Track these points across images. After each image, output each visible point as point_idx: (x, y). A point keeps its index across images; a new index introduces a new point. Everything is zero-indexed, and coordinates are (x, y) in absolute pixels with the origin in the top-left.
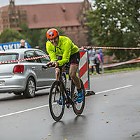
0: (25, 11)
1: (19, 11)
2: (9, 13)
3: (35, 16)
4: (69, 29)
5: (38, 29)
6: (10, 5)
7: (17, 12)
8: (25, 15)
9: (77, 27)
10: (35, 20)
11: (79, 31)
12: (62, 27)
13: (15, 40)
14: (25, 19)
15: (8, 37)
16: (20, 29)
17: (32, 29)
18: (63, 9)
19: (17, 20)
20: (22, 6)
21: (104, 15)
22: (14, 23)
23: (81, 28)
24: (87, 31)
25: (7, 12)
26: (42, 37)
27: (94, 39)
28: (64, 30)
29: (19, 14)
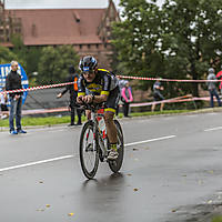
0: (20, 19)
1: (10, 19)
3: (34, 26)
4: (85, 48)
5: (38, 47)
7: (7, 20)
8: (20, 25)
9: (97, 45)
10: (34, 33)
11: (99, 52)
12: (74, 45)
13: (3, 61)
14: (19, 31)
16: (11, 45)
17: (29, 46)
18: (77, 17)
19: (7, 30)
20: (15, 11)
21: (137, 29)
22: (3, 36)
23: (102, 48)
24: (111, 53)
27: (121, 65)
28: (77, 49)
29: (10, 23)
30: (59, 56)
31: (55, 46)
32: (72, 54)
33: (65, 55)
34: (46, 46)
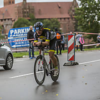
0: (33, 7)
1: (29, 7)
2: (22, 7)
3: (40, 10)
4: (63, 20)
6: (23, 2)
7: (28, 7)
8: (33, 9)
9: (68, 18)
10: (40, 13)
11: (69, 21)
12: (58, 18)
13: (26, 26)
14: (33, 12)
15: (21, 23)
16: (29, 19)
17: (37, 19)
18: (59, 6)
19: (28, 12)
20: (31, 3)
21: (86, 11)
22: (26, 14)
23: (71, 19)
24: (74, 22)
25: (21, 7)
28: (59, 20)
29: (29, 8)
30: (51, 23)
31: (49, 19)
32: (57, 23)
33: (54, 23)
34: (45, 19)
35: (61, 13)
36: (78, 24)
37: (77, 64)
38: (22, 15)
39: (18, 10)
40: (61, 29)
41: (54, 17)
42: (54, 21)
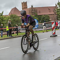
2: (31, 10)
3: (40, 11)
4: (51, 15)
5: (41, 15)
8: (36, 11)
9: (54, 14)
10: (40, 12)
11: (54, 16)
14: (36, 12)
16: (35, 15)
17: (39, 15)
18: (49, 8)
20: (35, 8)
22: (33, 13)
26: (42, 18)
27: (59, 18)
28: (49, 15)
29: (34, 10)
30: (45, 17)
31: (44, 15)
32: (48, 17)
34: (42, 15)
35: (50, 12)
36: (58, 17)
37: (57, 36)
38: (31, 14)
39: (29, 11)
40: (50, 19)
41: (47, 14)
42: (47, 16)
